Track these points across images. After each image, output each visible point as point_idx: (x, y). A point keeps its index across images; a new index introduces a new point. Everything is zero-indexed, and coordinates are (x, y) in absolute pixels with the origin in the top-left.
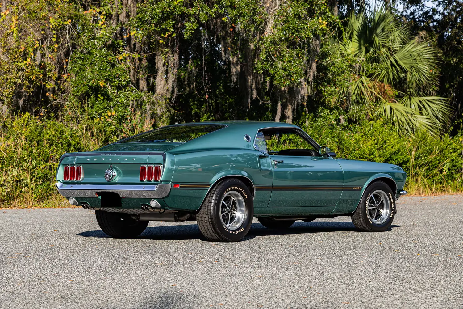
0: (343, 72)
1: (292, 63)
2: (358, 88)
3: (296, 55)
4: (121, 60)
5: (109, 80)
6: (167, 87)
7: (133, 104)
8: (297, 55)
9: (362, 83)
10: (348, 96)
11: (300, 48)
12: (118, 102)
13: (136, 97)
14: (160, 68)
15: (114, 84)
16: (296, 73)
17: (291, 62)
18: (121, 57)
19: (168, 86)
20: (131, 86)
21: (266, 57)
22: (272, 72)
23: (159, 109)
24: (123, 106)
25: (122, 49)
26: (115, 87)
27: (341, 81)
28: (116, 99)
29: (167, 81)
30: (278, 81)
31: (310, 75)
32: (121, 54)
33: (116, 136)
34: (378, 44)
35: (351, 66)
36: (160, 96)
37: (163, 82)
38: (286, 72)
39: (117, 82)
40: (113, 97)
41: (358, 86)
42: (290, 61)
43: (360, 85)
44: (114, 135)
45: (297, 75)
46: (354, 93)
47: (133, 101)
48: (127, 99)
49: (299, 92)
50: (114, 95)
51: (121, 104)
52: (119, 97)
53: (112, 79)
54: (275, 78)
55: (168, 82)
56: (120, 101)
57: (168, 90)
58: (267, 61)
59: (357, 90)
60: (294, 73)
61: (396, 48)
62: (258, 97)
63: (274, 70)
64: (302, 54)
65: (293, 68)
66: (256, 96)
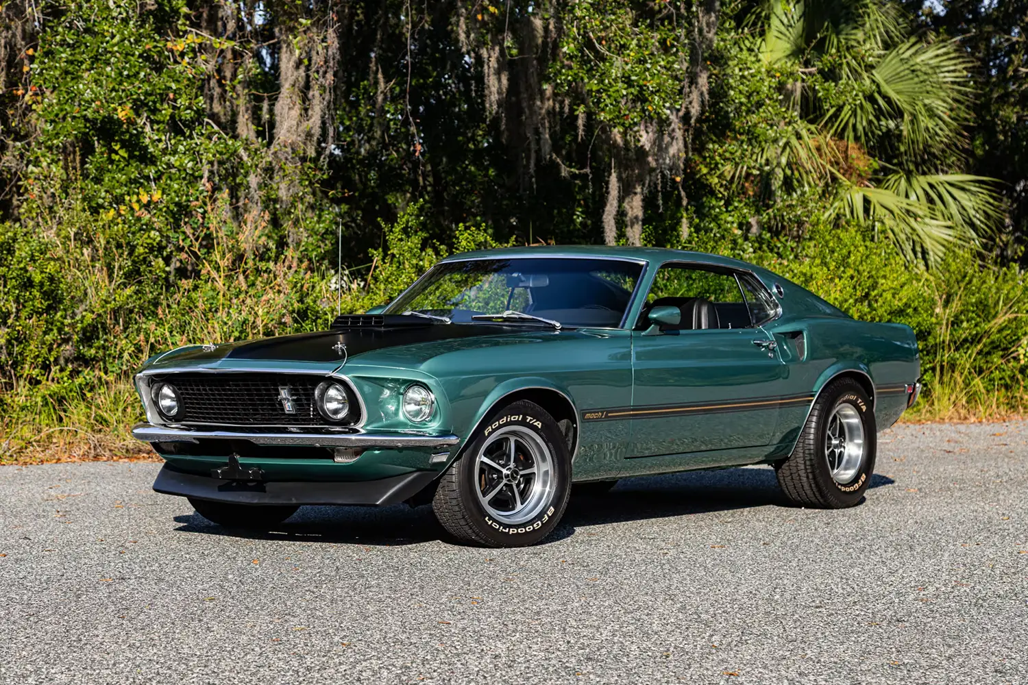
0: (761, 103)
1: (649, 66)
3: (659, 42)
4: (182, 55)
5: (146, 105)
6: (306, 125)
7: (211, 172)
8: (663, 42)
11: (671, 23)
12: (170, 166)
13: (221, 153)
14: (289, 73)
15: (159, 117)
16: (658, 91)
17: (645, 61)
18: (180, 45)
19: (310, 123)
20: (208, 123)
21: (580, 48)
22: (593, 86)
23: (283, 186)
24: (185, 179)
25: (184, 24)
26: (161, 126)
28: (165, 159)
29: (306, 110)
30: (610, 113)
31: (691, 102)
32: (183, 36)
33: (164, 259)
36: (289, 150)
37: (296, 112)
38: (630, 90)
39: (166, 111)
40: (157, 153)
42: (641, 61)
44: (156, 257)
45: (663, 95)
47: (211, 163)
48: (195, 154)
50: (161, 145)
51: (179, 170)
52: (175, 152)
53: (154, 102)
54: (602, 105)
55: (310, 112)
56: (177, 164)
57: (308, 134)
58: (581, 58)
60: (653, 92)
62: (555, 156)
63: (598, 84)
64: (674, 40)
65: (649, 78)
66: (552, 156)
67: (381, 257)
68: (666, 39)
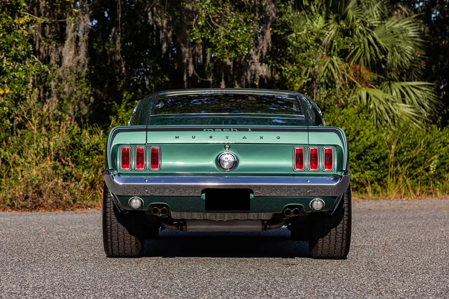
0: (308, 48)
1: (239, 31)
2: (327, 70)
3: (244, 20)
4: (22, 25)
5: (4, 49)
6: (77, 58)
7: (33, 80)
8: (245, 20)
9: (333, 64)
10: (313, 77)
11: (249, 11)
12: (14, 77)
13: (38, 71)
14: (69, 34)
15: (10, 54)
16: (243, 42)
17: (238, 28)
18: (22, 21)
19: (79, 57)
20: (33, 58)
21: (206, 22)
22: (213, 40)
23: (66, 86)
24: (21, 83)
25: (24, 11)
26: (11, 59)
27: (305, 58)
28: (13, 74)
29: (78, 51)
30: (220, 53)
31: (263, 48)
32: (23, 17)
33: (10, 120)
34: (351, 19)
35: (317, 41)
36: (68, 69)
37: (72, 52)
38: (230, 42)
39: (13, 52)
40: (8, 71)
41: (327, 67)
42: (235, 28)
43: (331, 66)
44: (6, 119)
45: (245, 44)
46: (323, 76)
47: (33, 76)
48: (26, 72)
49: (249, 67)
50: (11, 68)
51: (19, 79)
52: (17, 71)
53: (7, 47)
54: (216, 49)
55: (79, 52)
56: (18, 76)
57: (78, 63)
58: (206, 26)
59: (326, 72)
60: (240, 43)
61: (375, 25)
62: (195, 73)
63: (215, 39)
64: (251, 18)
65: (239, 36)
66: (193, 73)
67: (115, 120)
68: (246, 18)
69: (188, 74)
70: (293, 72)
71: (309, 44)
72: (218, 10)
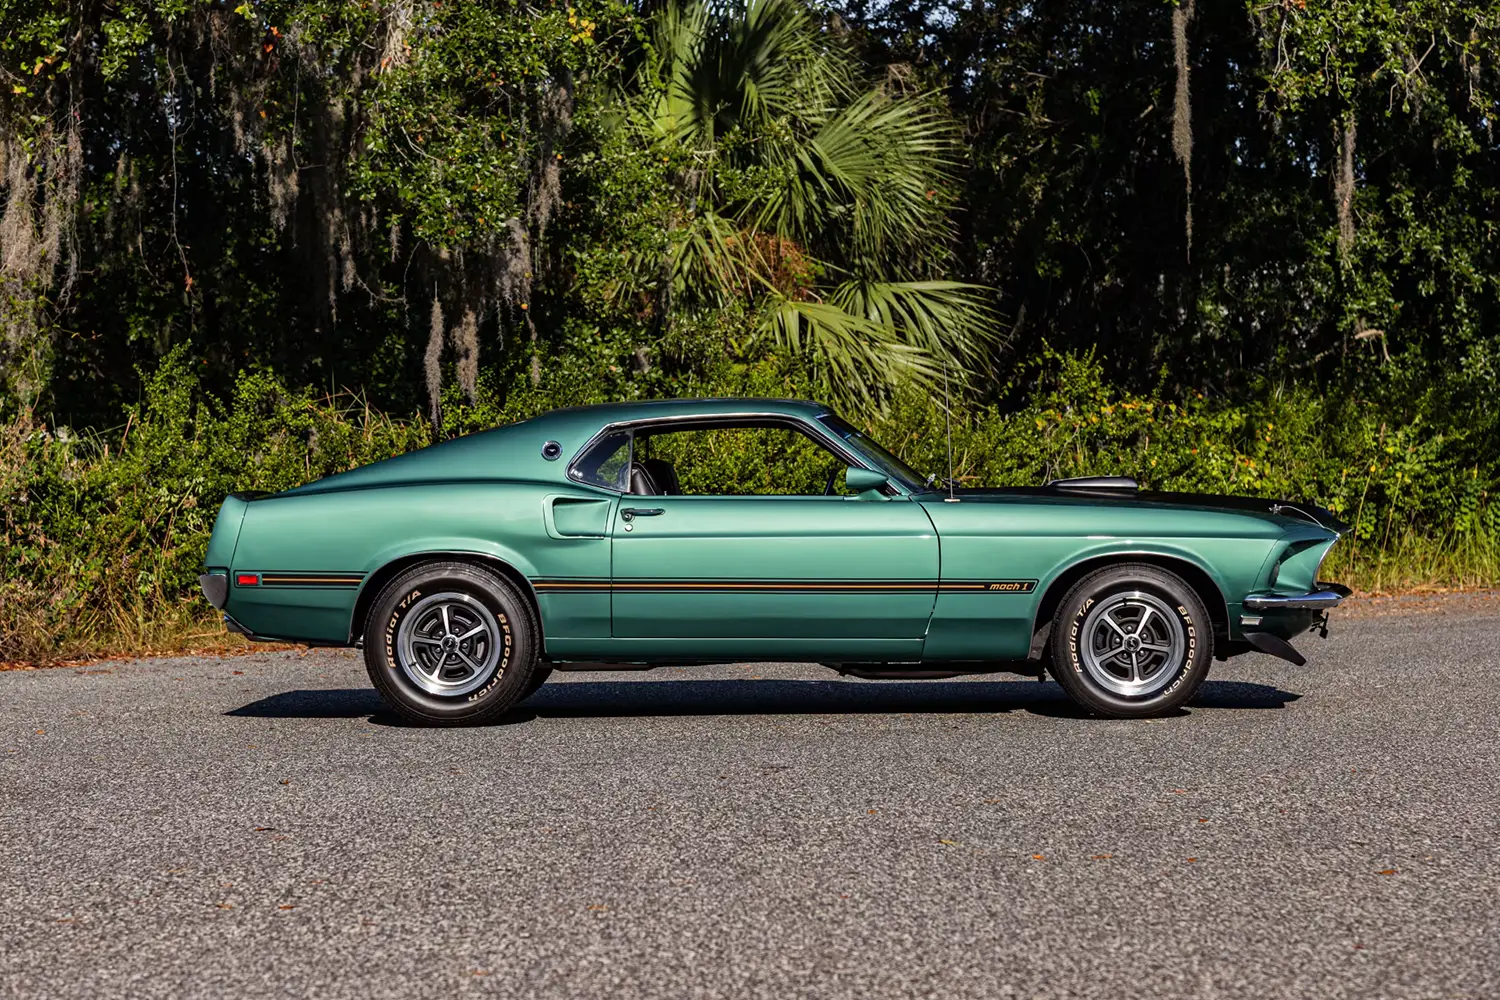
0: (644, 197)
1: (479, 166)
2: (691, 253)
3: (491, 136)
6: (40, 248)
8: (495, 136)
9: (708, 235)
10: (661, 276)
11: (505, 112)
14: (17, 183)
16: (491, 198)
17: (475, 160)
19: (46, 246)
21: (389, 144)
22: (408, 194)
23: (13, 325)
27: (639, 226)
29: (40, 229)
30: (430, 226)
31: (538, 208)
34: (755, 106)
35: (670, 176)
36: (18, 280)
37: (26, 233)
38: (456, 197)
41: (692, 245)
42: (469, 159)
43: (700, 241)
45: (496, 204)
46: (680, 270)
49: (506, 265)
54: (420, 217)
55: (45, 232)
57: (43, 259)
58: (391, 157)
59: (689, 259)
60: (484, 200)
61: (817, 120)
62: (360, 281)
63: (414, 190)
64: (510, 132)
65: (479, 182)
66: (356, 281)
67: (138, 414)
68: (499, 133)
69: (339, 286)
70: (605, 265)
71: (647, 187)
72: (424, 112)
